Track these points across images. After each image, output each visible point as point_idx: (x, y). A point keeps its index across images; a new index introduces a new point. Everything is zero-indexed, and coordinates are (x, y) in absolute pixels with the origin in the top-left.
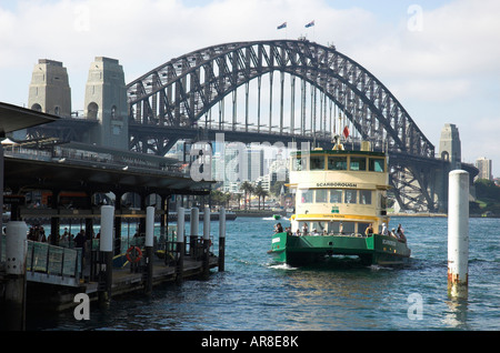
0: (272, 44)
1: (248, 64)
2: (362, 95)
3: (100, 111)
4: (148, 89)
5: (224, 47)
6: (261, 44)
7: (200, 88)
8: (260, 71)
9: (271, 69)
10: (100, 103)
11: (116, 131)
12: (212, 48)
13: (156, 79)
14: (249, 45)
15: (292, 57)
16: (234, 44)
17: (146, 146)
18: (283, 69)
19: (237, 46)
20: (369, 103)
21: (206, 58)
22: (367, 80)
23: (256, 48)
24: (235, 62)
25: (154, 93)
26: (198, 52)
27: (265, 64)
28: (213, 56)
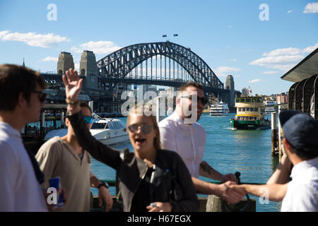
0: (157, 44)
1: (147, 53)
2: (194, 64)
3: (86, 72)
4: (106, 63)
5: (137, 45)
6: (152, 44)
7: (127, 62)
8: (152, 55)
9: (156, 54)
10: (86, 69)
11: (93, 80)
12: (132, 46)
13: (109, 59)
14: (147, 45)
15: (165, 49)
16: (141, 44)
17: (105, 86)
18: (161, 54)
19: (142, 45)
20: (197, 67)
21: (130, 50)
22: (196, 58)
23: (150, 45)
24: (141, 51)
25: (108, 65)
26: (126, 47)
27: (153, 52)
28: (132, 49)
